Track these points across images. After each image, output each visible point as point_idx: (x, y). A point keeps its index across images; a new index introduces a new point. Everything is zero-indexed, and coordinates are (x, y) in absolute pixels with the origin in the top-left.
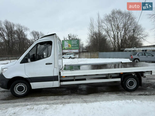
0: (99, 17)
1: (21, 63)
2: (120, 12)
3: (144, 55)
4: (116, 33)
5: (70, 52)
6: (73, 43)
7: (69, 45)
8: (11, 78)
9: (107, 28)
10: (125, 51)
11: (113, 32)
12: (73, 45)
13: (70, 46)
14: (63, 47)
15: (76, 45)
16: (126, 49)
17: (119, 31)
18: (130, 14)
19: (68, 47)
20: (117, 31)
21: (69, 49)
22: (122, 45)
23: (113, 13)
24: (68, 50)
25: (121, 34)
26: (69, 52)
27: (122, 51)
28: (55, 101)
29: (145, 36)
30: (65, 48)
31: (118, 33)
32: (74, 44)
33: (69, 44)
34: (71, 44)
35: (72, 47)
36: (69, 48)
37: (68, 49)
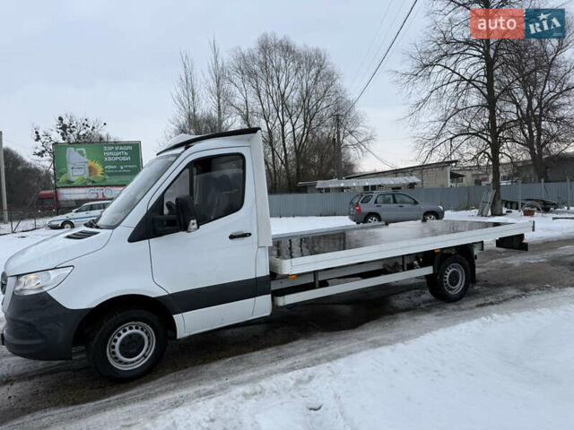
0: (216, 58)
1: (133, 239)
2: (287, 47)
3: (392, 201)
4: (278, 122)
5: (100, 197)
6: (110, 159)
7: (90, 168)
8: (94, 306)
9: (244, 103)
10: (319, 189)
11: (267, 122)
12: (111, 167)
13: (100, 169)
14: (61, 174)
15: (126, 169)
16: (320, 184)
17: (286, 119)
18: (320, 57)
19: (86, 176)
20: (280, 114)
21: (94, 184)
22: (298, 169)
23: (265, 48)
24: (89, 189)
25: (294, 130)
26: (94, 196)
27: (303, 190)
28: (290, 362)
29: (366, 140)
30: (73, 179)
31: (283, 125)
32: (118, 163)
33: (91, 163)
34: (104, 164)
35: (109, 174)
36: (91, 178)
37: (90, 184)
